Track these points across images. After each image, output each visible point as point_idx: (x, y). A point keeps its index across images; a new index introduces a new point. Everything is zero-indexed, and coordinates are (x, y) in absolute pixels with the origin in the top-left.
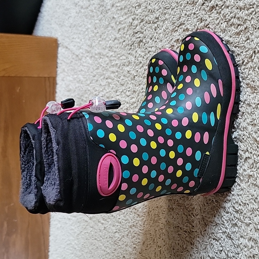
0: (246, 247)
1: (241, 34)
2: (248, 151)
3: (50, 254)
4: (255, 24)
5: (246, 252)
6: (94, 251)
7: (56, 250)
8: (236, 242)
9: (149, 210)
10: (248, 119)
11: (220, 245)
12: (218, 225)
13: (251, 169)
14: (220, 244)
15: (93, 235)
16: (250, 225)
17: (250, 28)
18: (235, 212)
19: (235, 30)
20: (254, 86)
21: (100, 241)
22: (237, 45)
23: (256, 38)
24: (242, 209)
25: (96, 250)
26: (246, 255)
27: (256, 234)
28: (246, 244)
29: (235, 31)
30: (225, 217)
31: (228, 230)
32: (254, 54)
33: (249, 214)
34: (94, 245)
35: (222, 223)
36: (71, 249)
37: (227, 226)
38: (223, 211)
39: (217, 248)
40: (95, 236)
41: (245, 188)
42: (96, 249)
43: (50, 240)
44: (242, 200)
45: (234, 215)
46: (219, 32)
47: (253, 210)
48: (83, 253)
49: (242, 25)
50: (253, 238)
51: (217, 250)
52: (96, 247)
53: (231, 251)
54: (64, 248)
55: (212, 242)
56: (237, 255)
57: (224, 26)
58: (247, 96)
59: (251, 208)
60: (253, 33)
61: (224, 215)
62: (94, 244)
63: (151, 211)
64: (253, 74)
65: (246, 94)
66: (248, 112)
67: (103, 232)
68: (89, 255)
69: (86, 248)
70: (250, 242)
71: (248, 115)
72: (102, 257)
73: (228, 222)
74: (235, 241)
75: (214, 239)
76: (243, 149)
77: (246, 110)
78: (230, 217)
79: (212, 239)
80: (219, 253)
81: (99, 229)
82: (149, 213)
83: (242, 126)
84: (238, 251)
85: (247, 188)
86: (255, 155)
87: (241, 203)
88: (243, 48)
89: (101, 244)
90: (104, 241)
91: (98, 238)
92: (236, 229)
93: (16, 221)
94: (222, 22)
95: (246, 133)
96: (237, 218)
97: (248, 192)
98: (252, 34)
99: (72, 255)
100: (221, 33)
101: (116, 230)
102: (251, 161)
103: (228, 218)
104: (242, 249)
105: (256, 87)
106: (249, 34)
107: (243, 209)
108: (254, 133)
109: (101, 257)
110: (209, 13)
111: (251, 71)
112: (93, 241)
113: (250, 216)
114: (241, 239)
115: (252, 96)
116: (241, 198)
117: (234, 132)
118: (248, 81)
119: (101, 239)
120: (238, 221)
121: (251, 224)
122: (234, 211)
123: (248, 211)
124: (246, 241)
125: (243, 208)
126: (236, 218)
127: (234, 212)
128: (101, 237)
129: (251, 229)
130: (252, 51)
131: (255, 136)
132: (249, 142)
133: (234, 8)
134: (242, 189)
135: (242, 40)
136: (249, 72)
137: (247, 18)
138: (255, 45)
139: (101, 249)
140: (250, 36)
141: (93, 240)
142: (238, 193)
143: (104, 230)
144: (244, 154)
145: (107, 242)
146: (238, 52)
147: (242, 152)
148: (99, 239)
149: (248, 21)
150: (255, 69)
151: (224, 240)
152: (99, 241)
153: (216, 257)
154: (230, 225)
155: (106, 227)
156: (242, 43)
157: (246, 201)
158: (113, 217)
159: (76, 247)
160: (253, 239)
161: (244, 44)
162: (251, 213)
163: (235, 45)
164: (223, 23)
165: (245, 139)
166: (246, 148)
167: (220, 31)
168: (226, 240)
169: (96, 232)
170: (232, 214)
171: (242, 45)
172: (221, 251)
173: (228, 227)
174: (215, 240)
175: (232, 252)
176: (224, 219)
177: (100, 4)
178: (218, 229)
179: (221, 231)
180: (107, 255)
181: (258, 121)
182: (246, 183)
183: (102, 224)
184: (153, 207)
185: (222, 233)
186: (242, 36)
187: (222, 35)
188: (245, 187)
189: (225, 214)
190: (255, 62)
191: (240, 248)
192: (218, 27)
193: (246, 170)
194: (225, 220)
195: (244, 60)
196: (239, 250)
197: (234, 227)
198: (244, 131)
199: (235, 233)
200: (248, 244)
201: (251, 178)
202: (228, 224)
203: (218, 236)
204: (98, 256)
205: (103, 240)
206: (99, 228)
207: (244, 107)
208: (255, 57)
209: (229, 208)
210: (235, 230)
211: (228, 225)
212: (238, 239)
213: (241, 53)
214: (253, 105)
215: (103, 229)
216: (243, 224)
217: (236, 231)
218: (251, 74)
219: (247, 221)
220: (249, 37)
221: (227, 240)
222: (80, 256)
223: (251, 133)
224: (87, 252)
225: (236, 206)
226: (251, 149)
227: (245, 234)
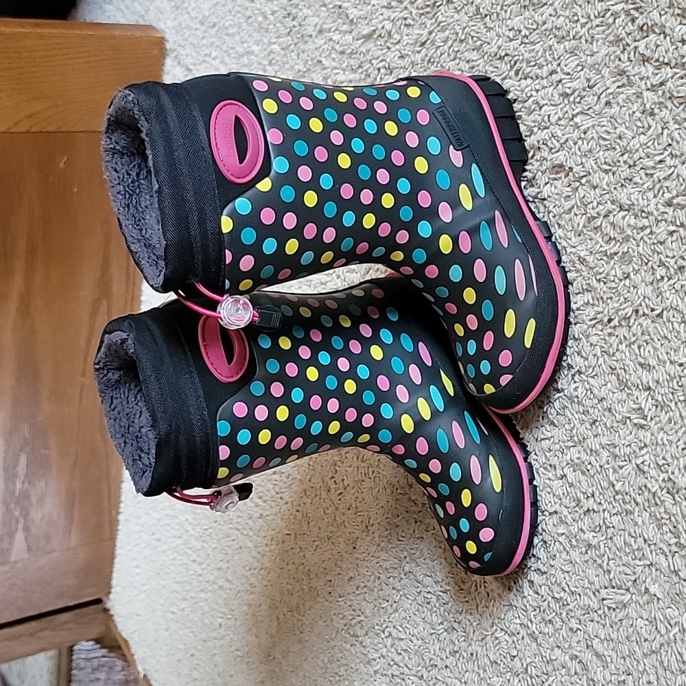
0: (564, 667)
1: (613, 258)
2: (593, 496)
3: (121, 517)
4: (647, 256)
5: (563, 677)
6: (232, 552)
7: (139, 517)
8: (545, 652)
9: (369, 522)
10: (603, 435)
11: (514, 645)
12: (514, 608)
13: (596, 533)
14: (514, 642)
15: (231, 520)
16: (579, 632)
17: (634, 256)
18: (552, 598)
19: (603, 244)
20: (625, 380)
21: (246, 537)
22: (603, 279)
23: (644, 284)
24: (566, 600)
25: (238, 551)
26: (563, 682)
27: (587, 653)
28: (566, 663)
29: (601, 246)
30: (530, 598)
31: (534, 625)
32: (634, 314)
33: (579, 613)
34: (233, 540)
35: (524, 608)
36: (177, 527)
37: (532, 616)
38: (528, 587)
39: (506, 647)
40: (238, 523)
41: (577, 563)
42: (237, 549)
43: (123, 490)
44: (569, 583)
45: (549, 603)
46: (567, 231)
47: (588, 610)
48: (206, 546)
49: (619, 241)
50: (580, 658)
51: (506, 651)
52: (238, 546)
53: (535, 665)
54: (159, 520)
55: (498, 636)
56: (546, 677)
57: (581, 225)
58: (607, 391)
59: (585, 605)
60: (639, 270)
61: (529, 595)
62: (234, 538)
63: (373, 525)
64: (627, 353)
65: (606, 385)
66: (606, 424)
67: (257, 523)
68: (220, 556)
69: (213, 538)
70: (574, 662)
71: (604, 428)
72: (250, 570)
73: (535, 610)
74: (546, 650)
75: (501, 629)
76: (584, 491)
77: (603, 418)
78: (541, 604)
79: (499, 629)
80: (509, 660)
81: (249, 514)
82: (369, 528)
83: (590, 445)
84: (547, 671)
85: (581, 564)
86: (606, 512)
87: (567, 589)
88: (614, 291)
89: (251, 545)
90: (257, 540)
91: (244, 529)
92: (549, 629)
93: (47, 452)
94: (578, 213)
95: (595, 462)
96: (554, 611)
97: (583, 571)
98: (637, 272)
99: (179, 542)
100: (573, 232)
101: (289, 530)
102: (598, 519)
103: (535, 604)
104: (556, 669)
105: (630, 384)
106: (632, 269)
107: (569, 600)
108: (611, 470)
109: (248, 568)
110: (552, 176)
111: (624, 345)
112: (231, 531)
113: (581, 617)
114: (557, 652)
115: (618, 395)
116: (568, 578)
117: (572, 448)
118: (615, 363)
119: (251, 534)
120: (556, 617)
121: (581, 630)
122: (549, 595)
123: (577, 606)
124: (567, 658)
125: (569, 598)
126: (552, 611)
127: (550, 598)
128: (251, 529)
129: (579, 641)
130: (631, 309)
131: (612, 478)
132: (600, 482)
133: (607, 195)
134: (571, 562)
135: (613, 272)
136: (620, 346)
137: (631, 234)
138: (640, 300)
139: (249, 553)
140: (632, 274)
141: (231, 528)
142: (563, 567)
143: (259, 518)
144: (585, 500)
145: (264, 544)
146: (602, 293)
147: (582, 495)
148: (245, 533)
149: (632, 240)
150: (632, 346)
151: (523, 638)
152: (245, 535)
153: (502, 664)
154: (539, 618)
155: (264, 515)
156: (614, 281)
157: (576, 587)
158: (282, 502)
159: (189, 528)
160: (580, 661)
161: (616, 284)
162: (584, 612)
163: (598, 277)
164: (580, 216)
165: (592, 472)
166: (590, 490)
167: (571, 229)
168: (527, 640)
169: (239, 517)
170: (545, 600)
171: (613, 285)
172: (514, 657)
173: (533, 619)
174: (503, 633)
175: (535, 667)
176: (527, 602)
177: (288, 9)
178: (514, 616)
179: (518, 621)
180: (262, 571)
181: (622, 451)
182: (581, 553)
183: (257, 506)
184: (377, 519)
185: (520, 624)
186: (614, 263)
187: (573, 239)
188: (578, 560)
189: (531, 593)
190: (635, 332)
191: (554, 667)
192: (567, 217)
193: (586, 531)
194: (530, 605)
195: (613, 317)
196: (550, 668)
197: (546, 623)
198: (591, 455)
199: (547, 636)
200: (569, 664)
201: (593, 550)
202: (534, 613)
203: (511, 628)
204: (243, 565)
205: (255, 537)
206: (249, 512)
207: (599, 411)
208: (635, 320)
209: (540, 587)
210: (547, 630)
211: (534, 615)
212: (551, 648)
213: (607, 298)
214: (617, 415)
215: (257, 515)
216: (564, 625)
217: (548, 633)
218: (622, 351)
219: (574, 624)
220: (629, 274)
221: (529, 641)
222: (198, 550)
223: (606, 466)
224: (215, 548)
225: (556, 588)
226: (601, 497)
227: (566, 647)
